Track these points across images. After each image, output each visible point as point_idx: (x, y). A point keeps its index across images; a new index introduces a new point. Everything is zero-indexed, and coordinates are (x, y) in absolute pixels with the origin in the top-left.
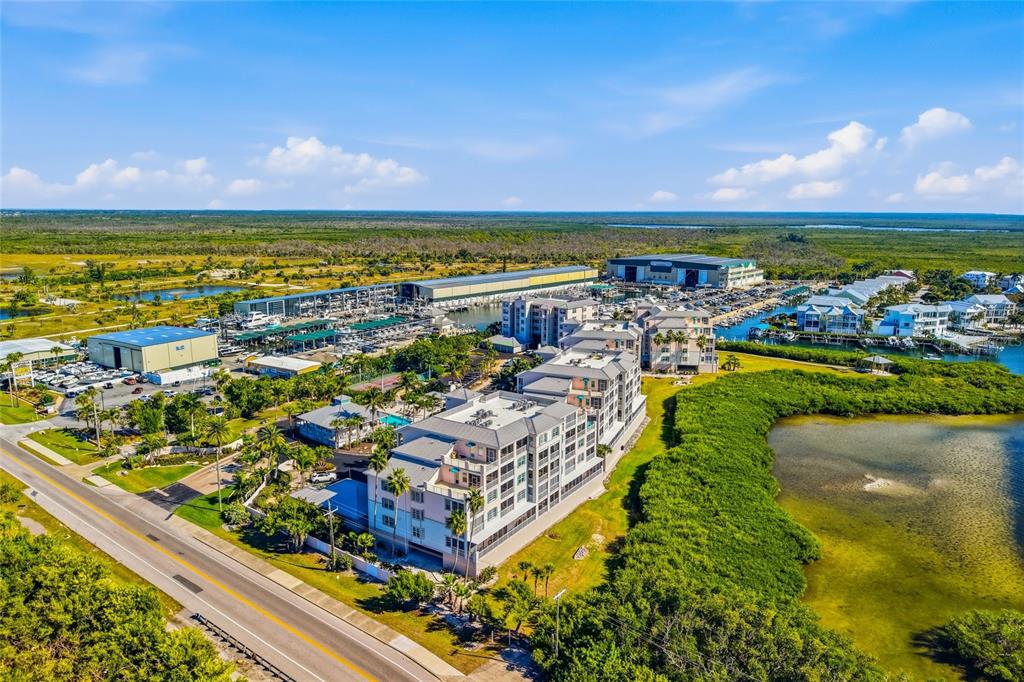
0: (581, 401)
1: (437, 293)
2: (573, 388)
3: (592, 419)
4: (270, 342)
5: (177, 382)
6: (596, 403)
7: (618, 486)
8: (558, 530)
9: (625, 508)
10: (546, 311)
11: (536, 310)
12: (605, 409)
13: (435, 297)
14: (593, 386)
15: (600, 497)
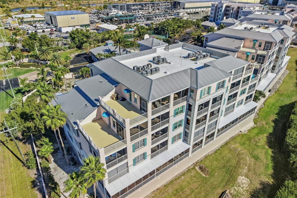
0: (248, 56)
1: (187, 5)
2: (243, 47)
3: (256, 72)
4: (115, 20)
5: (67, 32)
6: (261, 59)
7: (264, 122)
8: (207, 163)
9: (270, 147)
10: (233, 8)
11: (228, 9)
12: (266, 64)
13: (185, 7)
14: (260, 46)
15: (249, 131)
